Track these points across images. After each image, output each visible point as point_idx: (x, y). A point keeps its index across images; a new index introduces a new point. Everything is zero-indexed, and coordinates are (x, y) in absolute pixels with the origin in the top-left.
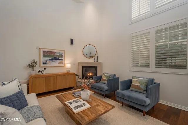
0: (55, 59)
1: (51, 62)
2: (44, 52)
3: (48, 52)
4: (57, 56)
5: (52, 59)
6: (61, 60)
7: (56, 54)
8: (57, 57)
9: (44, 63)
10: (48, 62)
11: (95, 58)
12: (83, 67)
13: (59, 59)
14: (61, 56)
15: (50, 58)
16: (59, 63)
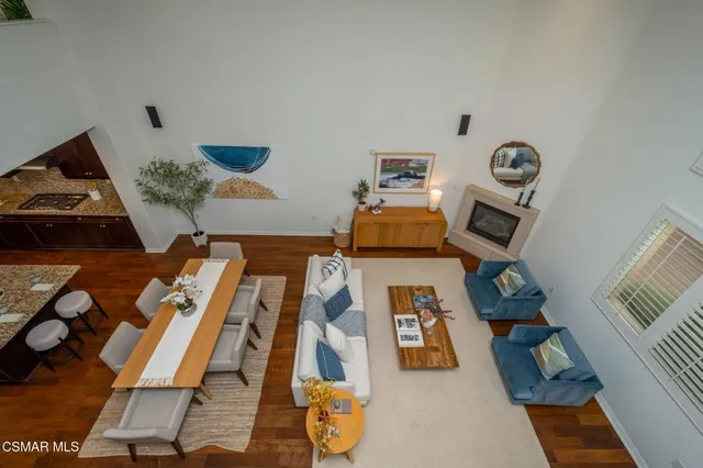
0: (408, 175)
1: (396, 182)
2: (384, 161)
3: (392, 160)
4: (413, 168)
5: (399, 177)
6: (423, 178)
7: (411, 165)
8: (412, 172)
9: (381, 186)
10: (391, 183)
11: (522, 194)
12: (478, 204)
13: (416, 177)
14: (423, 168)
15: (396, 175)
16: (414, 186)
